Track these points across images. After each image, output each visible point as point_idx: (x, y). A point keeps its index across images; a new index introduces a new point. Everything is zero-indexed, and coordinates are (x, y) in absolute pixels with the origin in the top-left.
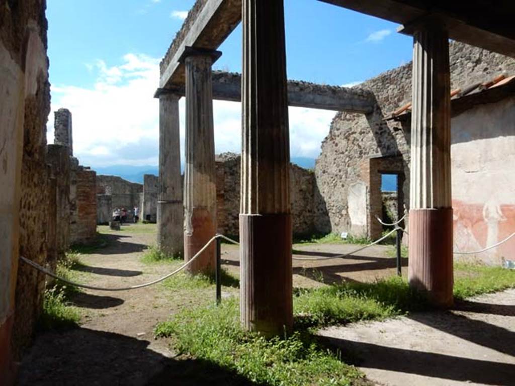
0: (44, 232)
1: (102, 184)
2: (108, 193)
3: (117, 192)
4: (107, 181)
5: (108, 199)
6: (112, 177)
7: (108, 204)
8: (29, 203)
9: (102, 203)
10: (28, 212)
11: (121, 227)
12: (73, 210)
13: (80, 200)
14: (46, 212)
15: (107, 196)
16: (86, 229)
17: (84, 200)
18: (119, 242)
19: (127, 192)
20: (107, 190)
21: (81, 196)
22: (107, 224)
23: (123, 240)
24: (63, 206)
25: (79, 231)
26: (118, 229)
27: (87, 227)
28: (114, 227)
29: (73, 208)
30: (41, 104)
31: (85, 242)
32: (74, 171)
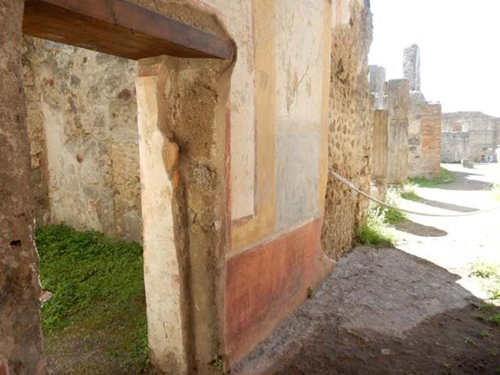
0: (367, 157)
1: (459, 121)
2: (464, 130)
3: (477, 129)
4: (465, 117)
5: (465, 136)
6: (471, 113)
7: (464, 142)
8: (345, 127)
9: (458, 140)
10: (343, 134)
11: (474, 166)
12: (417, 144)
13: (424, 135)
14: (369, 138)
15: (463, 133)
16: (429, 164)
17: (427, 134)
18: (467, 179)
19: (489, 129)
20: (464, 127)
21: (425, 130)
22: (459, 162)
23: (471, 178)
24: (401, 138)
25: (423, 165)
26: (471, 167)
27: (430, 161)
28: (466, 164)
29: (417, 143)
30: (357, 33)
31: (428, 177)
32: (419, 105)
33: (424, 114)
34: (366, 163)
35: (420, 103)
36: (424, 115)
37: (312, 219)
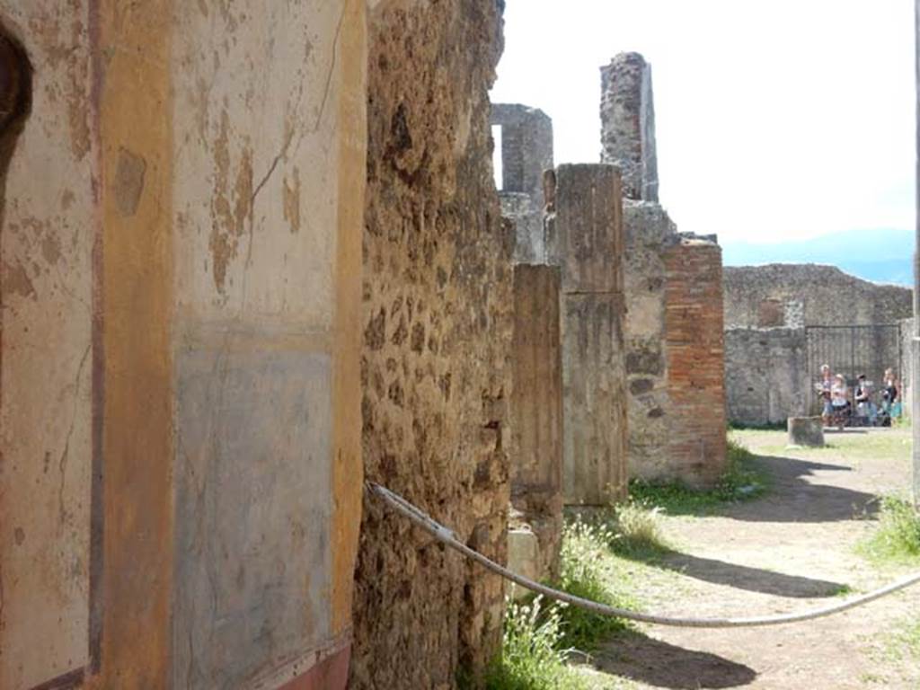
0: (494, 425)
1: (776, 295)
2: (792, 324)
3: (828, 320)
4: (792, 283)
5: (795, 342)
6: (808, 269)
7: (793, 360)
8: (419, 329)
9: (775, 355)
10: (413, 354)
11: (828, 438)
12: (655, 373)
13: (672, 341)
14: (499, 364)
15: (789, 331)
16: (694, 436)
17: (685, 341)
18: (805, 483)
19: (862, 320)
20: (789, 312)
21: (675, 328)
22: (782, 426)
23: (818, 479)
24: (604, 356)
25: (674, 442)
26: (816, 441)
27: (696, 428)
28: (805, 435)
29: (654, 366)
30: (451, 24)
31: (690, 477)
32: (654, 246)
33: (669, 275)
34: (493, 446)
35: (660, 240)
36: (672, 279)
37: (309, 662)
